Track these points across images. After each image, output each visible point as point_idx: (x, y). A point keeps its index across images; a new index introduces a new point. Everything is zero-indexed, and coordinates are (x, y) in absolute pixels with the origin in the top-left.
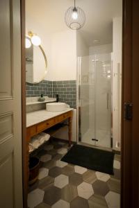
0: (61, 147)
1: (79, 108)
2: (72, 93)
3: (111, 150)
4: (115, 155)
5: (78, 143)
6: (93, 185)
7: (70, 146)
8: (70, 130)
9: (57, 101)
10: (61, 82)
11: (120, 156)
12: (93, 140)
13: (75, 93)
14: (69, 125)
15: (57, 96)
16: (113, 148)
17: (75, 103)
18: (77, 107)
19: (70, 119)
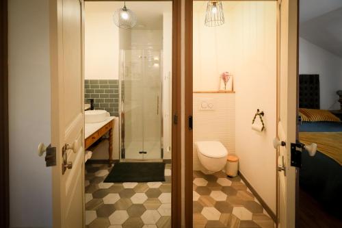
0: (98, 169)
1: (123, 115)
2: (111, 96)
3: (161, 161)
4: (167, 165)
5: (121, 161)
6: (146, 193)
7: (110, 166)
8: (110, 145)
9: (92, 108)
10: (96, 81)
11: (170, 165)
12: (140, 153)
13: (118, 96)
14: (110, 139)
15: (92, 101)
16: (164, 158)
17: (117, 110)
18: (120, 114)
19: (110, 131)
